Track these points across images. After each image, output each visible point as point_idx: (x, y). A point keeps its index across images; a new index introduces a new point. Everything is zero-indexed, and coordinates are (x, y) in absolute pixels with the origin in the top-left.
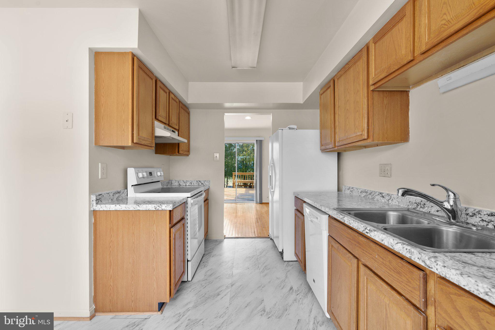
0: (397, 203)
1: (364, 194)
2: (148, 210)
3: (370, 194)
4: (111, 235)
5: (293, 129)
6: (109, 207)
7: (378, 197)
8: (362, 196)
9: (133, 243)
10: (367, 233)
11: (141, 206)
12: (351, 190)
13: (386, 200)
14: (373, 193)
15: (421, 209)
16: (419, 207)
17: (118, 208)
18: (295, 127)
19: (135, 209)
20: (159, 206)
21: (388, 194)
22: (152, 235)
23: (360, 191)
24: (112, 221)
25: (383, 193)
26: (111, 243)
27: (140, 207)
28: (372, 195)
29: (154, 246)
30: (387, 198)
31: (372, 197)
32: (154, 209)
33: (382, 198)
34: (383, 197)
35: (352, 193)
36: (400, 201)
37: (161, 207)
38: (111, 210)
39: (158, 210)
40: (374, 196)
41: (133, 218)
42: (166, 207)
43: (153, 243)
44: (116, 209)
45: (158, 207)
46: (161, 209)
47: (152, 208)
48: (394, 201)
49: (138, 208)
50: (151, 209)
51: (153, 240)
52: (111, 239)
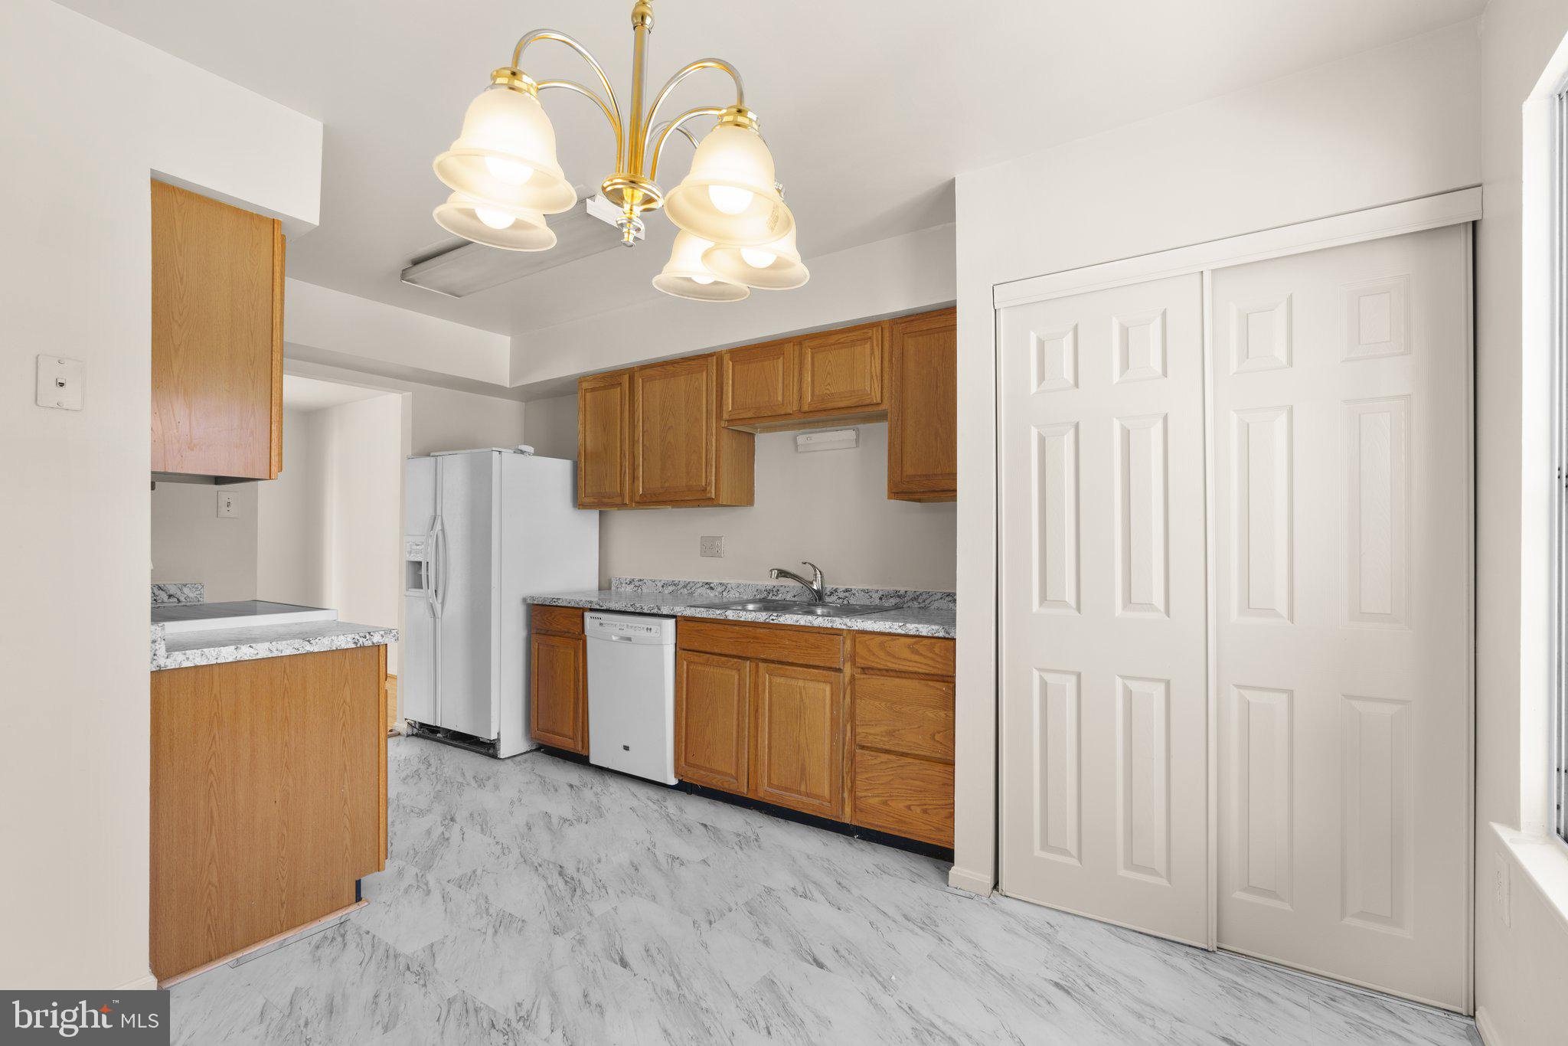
0: (737, 595)
1: (671, 588)
2: (337, 649)
3: (685, 587)
4: (214, 737)
5: (522, 452)
6: (214, 654)
7: (704, 591)
8: (666, 592)
9: (286, 745)
10: (773, 620)
11: (317, 640)
12: (637, 584)
13: (717, 593)
14: (691, 585)
15: (774, 598)
16: (771, 595)
17: (246, 654)
18: (531, 449)
19: (300, 652)
20: (365, 637)
21: (721, 584)
22: (341, 714)
23: (660, 584)
24: (215, 696)
25: (711, 583)
26: (213, 761)
27: (314, 644)
28: (689, 588)
29: (344, 742)
30: (720, 589)
31: (690, 591)
32: (353, 646)
33: (709, 591)
34: (712, 588)
35: (640, 590)
36: (742, 590)
37: (370, 639)
38: (223, 661)
39: (363, 647)
40: (693, 589)
41: (286, 676)
42: (382, 636)
43: (344, 735)
44: (238, 659)
45: (361, 640)
46: (371, 644)
47: (347, 642)
48: (732, 592)
49: (309, 648)
50: (344, 646)
51: (344, 725)
52: (213, 749)
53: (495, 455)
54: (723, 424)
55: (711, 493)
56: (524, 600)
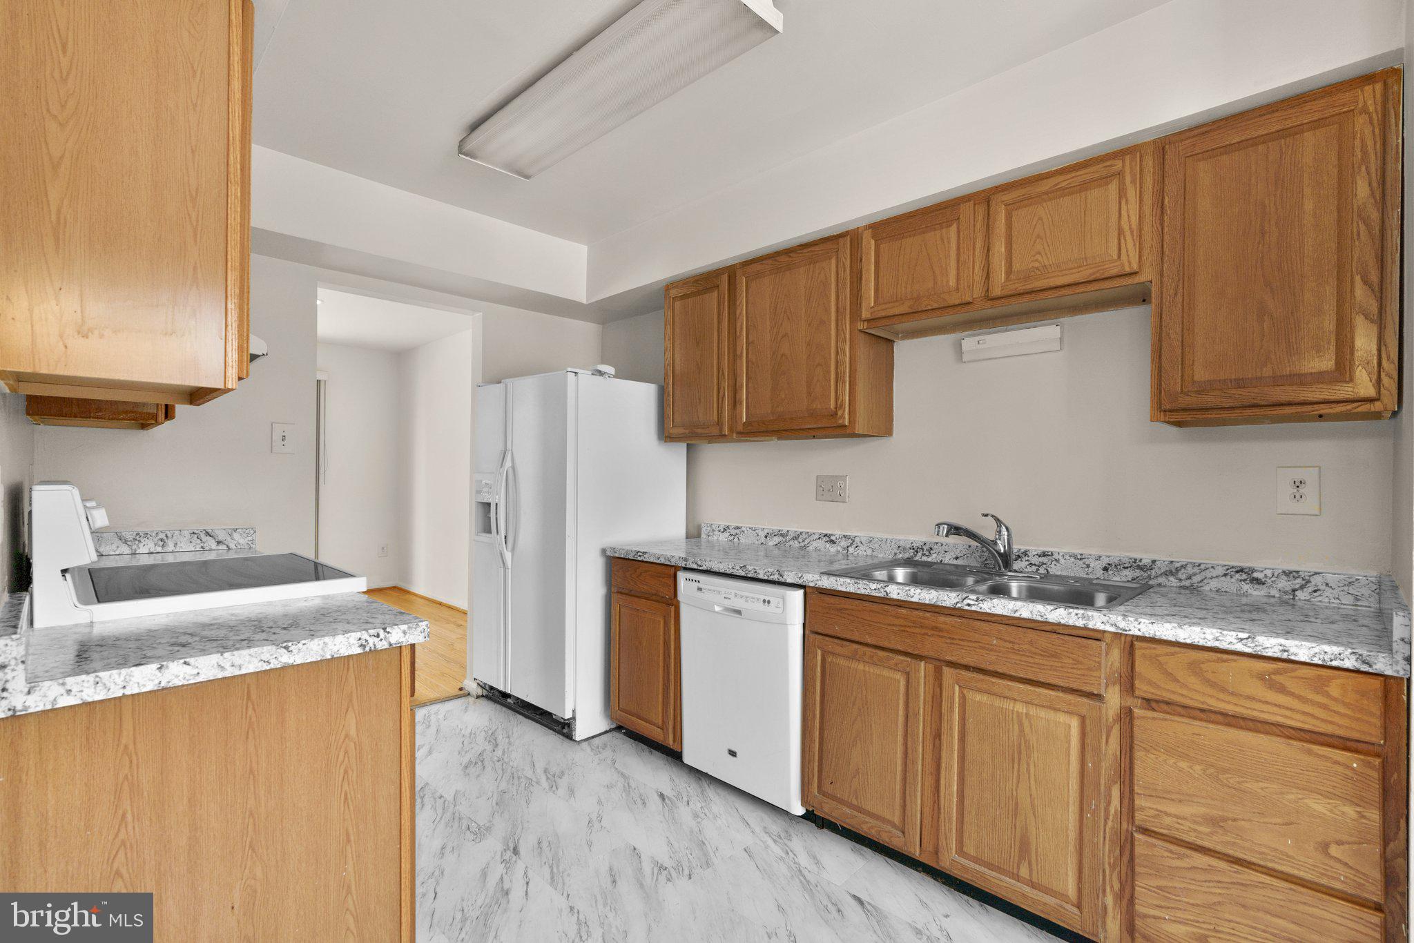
0: (869, 552)
1: (777, 540)
2: (333, 658)
3: (795, 538)
4: (124, 816)
5: (601, 373)
6: (120, 681)
7: (821, 544)
8: (771, 543)
9: (251, 814)
10: (969, 605)
11: (300, 645)
12: (733, 532)
13: (840, 549)
14: (804, 536)
15: (924, 559)
16: (920, 554)
17: (177, 676)
18: (610, 370)
19: (272, 666)
20: (378, 636)
21: (845, 536)
22: (341, 757)
23: (762, 534)
24: (126, 747)
25: (831, 535)
26: (121, 855)
27: (295, 651)
28: (801, 540)
29: (346, 798)
30: (844, 543)
31: (802, 544)
32: (360, 651)
33: (828, 545)
34: (833, 542)
35: (736, 540)
36: (877, 546)
37: (385, 638)
38: (136, 691)
39: (375, 652)
40: (807, 541)
41: (250, 704)
42: (405, 633)
43: (346, 787)
44: (163, 684)
45: (372, 641)
46: (386, 646)
47: (350, 645)
48: (862, 548)
49: (286, 658)
50: (345, 652)
51: (346, 772)
52: (122, 836)
53: (571, 376)
54: (861, 326)
55: (844, 418)
56: (604, 551)
